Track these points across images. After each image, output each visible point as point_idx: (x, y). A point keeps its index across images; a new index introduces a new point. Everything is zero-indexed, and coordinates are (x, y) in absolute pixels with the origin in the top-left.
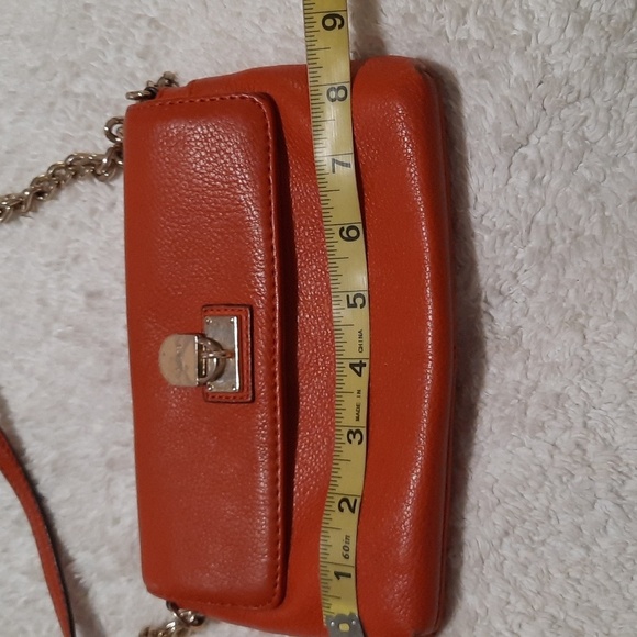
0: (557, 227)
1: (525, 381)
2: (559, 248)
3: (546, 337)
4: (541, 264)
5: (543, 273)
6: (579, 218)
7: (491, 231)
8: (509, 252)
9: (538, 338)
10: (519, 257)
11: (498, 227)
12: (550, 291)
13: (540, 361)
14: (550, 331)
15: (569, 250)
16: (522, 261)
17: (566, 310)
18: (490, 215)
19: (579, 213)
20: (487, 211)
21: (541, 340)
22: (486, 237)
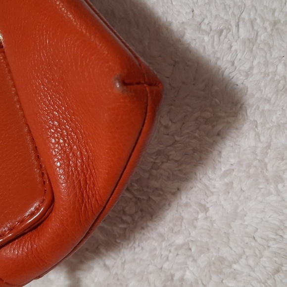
0: (258, 20)
1: (260, 145)
2: (263, 36)
3: (267, 107)
4: (251, 51)
5: (255, 58)
6: (274, 11)
7: (209, 34)
8: (225, 46)
9: (261, 109)
10: (233, 49)
11: (214, 28)
12: (263, 70)
13: (268, 126)
14: (269, 101)
15: (271, 36)
16: (236, 51)
17: (279, 82)
18: (206, 21)
19: (273, 7)
20: (204, 19)
21: (263, 111)
22: (206, 39)
